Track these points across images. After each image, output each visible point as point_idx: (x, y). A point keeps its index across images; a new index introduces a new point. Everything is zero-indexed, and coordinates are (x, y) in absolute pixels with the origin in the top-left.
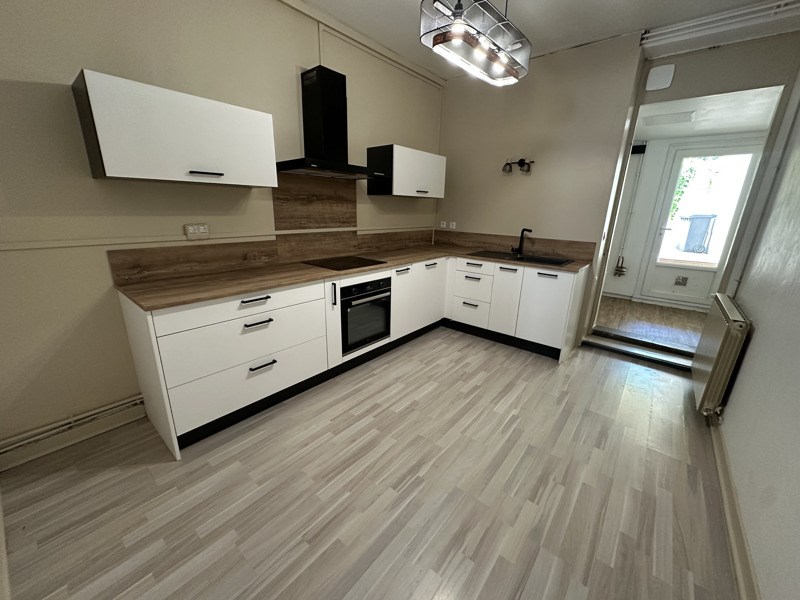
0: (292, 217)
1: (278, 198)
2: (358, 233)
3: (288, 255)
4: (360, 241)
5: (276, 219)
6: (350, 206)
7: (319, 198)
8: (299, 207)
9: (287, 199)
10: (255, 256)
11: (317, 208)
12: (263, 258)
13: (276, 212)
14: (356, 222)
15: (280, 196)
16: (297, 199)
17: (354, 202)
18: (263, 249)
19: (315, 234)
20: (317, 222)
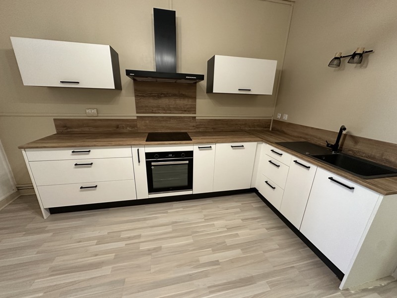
0: (147, 106)
1: (137, 96)
2: (197, 118)
3: (144, 128)
4: (197, 124)
5: (136, 107)
6: (190, 100)
7: (166, 95)
8: (152, 101)
9: (143, 96)
10: (123, 127)
11: (164, 102)
12: (128, 128)
13: (137, 103)
14: (195, 111)
15: (140, 95)
16: (151, 96)
17: (195, 98)
18: (128, 123)
19: (163, 117)
20: (164, 110)
